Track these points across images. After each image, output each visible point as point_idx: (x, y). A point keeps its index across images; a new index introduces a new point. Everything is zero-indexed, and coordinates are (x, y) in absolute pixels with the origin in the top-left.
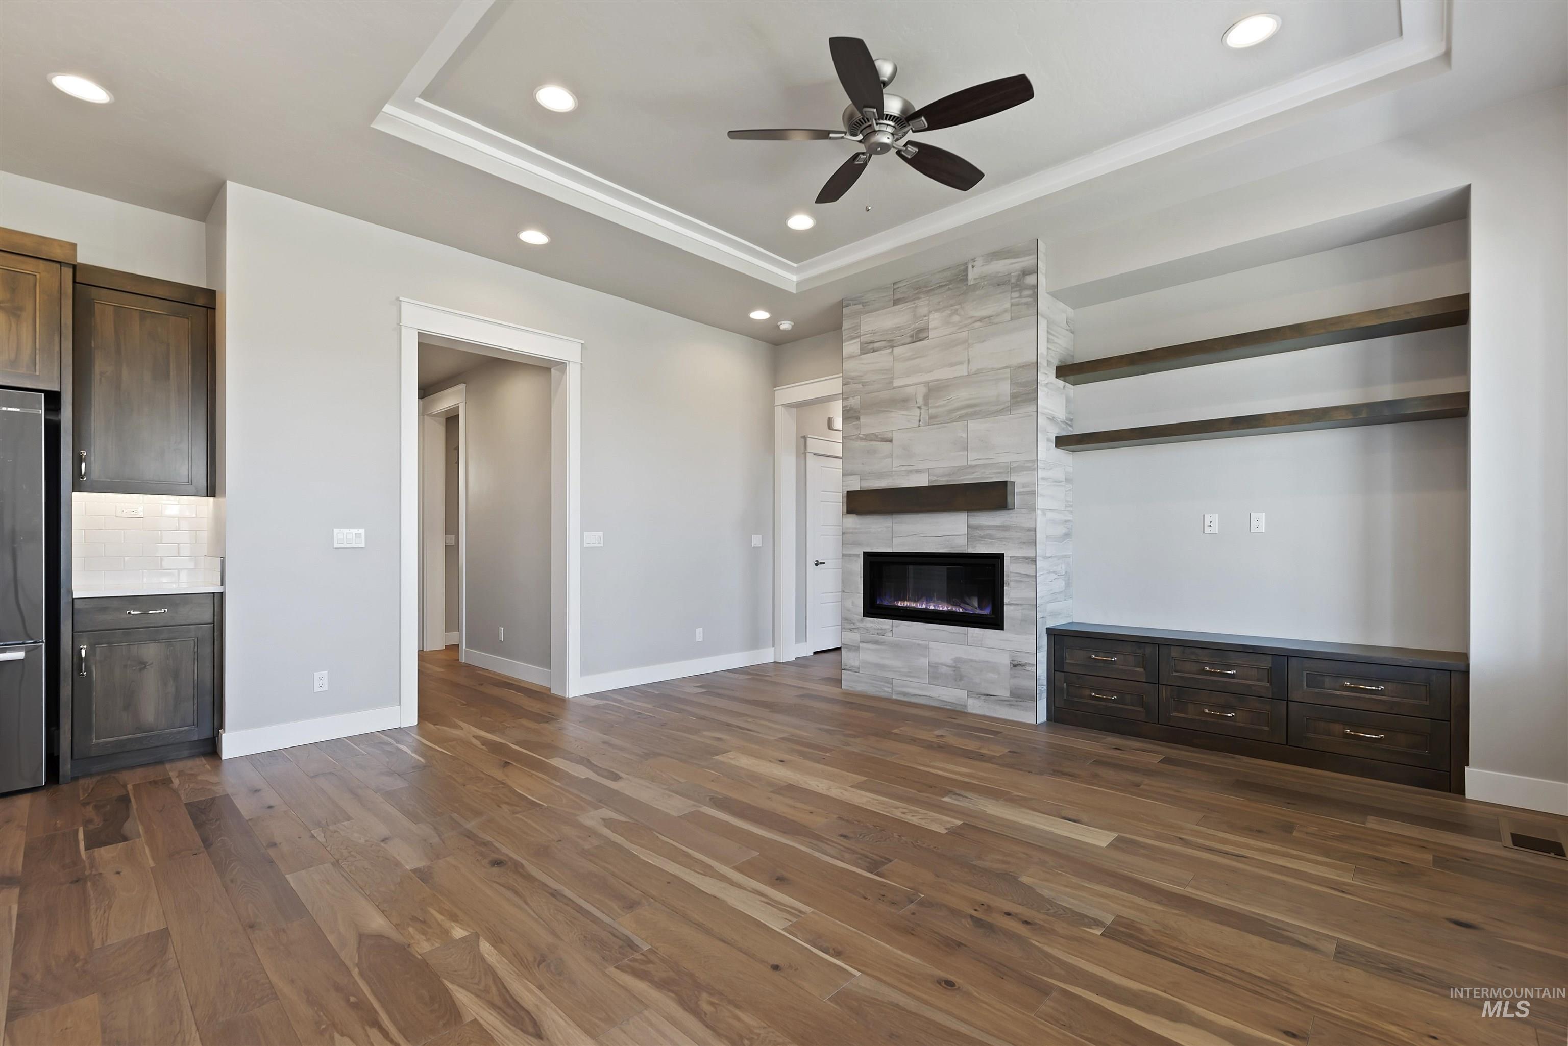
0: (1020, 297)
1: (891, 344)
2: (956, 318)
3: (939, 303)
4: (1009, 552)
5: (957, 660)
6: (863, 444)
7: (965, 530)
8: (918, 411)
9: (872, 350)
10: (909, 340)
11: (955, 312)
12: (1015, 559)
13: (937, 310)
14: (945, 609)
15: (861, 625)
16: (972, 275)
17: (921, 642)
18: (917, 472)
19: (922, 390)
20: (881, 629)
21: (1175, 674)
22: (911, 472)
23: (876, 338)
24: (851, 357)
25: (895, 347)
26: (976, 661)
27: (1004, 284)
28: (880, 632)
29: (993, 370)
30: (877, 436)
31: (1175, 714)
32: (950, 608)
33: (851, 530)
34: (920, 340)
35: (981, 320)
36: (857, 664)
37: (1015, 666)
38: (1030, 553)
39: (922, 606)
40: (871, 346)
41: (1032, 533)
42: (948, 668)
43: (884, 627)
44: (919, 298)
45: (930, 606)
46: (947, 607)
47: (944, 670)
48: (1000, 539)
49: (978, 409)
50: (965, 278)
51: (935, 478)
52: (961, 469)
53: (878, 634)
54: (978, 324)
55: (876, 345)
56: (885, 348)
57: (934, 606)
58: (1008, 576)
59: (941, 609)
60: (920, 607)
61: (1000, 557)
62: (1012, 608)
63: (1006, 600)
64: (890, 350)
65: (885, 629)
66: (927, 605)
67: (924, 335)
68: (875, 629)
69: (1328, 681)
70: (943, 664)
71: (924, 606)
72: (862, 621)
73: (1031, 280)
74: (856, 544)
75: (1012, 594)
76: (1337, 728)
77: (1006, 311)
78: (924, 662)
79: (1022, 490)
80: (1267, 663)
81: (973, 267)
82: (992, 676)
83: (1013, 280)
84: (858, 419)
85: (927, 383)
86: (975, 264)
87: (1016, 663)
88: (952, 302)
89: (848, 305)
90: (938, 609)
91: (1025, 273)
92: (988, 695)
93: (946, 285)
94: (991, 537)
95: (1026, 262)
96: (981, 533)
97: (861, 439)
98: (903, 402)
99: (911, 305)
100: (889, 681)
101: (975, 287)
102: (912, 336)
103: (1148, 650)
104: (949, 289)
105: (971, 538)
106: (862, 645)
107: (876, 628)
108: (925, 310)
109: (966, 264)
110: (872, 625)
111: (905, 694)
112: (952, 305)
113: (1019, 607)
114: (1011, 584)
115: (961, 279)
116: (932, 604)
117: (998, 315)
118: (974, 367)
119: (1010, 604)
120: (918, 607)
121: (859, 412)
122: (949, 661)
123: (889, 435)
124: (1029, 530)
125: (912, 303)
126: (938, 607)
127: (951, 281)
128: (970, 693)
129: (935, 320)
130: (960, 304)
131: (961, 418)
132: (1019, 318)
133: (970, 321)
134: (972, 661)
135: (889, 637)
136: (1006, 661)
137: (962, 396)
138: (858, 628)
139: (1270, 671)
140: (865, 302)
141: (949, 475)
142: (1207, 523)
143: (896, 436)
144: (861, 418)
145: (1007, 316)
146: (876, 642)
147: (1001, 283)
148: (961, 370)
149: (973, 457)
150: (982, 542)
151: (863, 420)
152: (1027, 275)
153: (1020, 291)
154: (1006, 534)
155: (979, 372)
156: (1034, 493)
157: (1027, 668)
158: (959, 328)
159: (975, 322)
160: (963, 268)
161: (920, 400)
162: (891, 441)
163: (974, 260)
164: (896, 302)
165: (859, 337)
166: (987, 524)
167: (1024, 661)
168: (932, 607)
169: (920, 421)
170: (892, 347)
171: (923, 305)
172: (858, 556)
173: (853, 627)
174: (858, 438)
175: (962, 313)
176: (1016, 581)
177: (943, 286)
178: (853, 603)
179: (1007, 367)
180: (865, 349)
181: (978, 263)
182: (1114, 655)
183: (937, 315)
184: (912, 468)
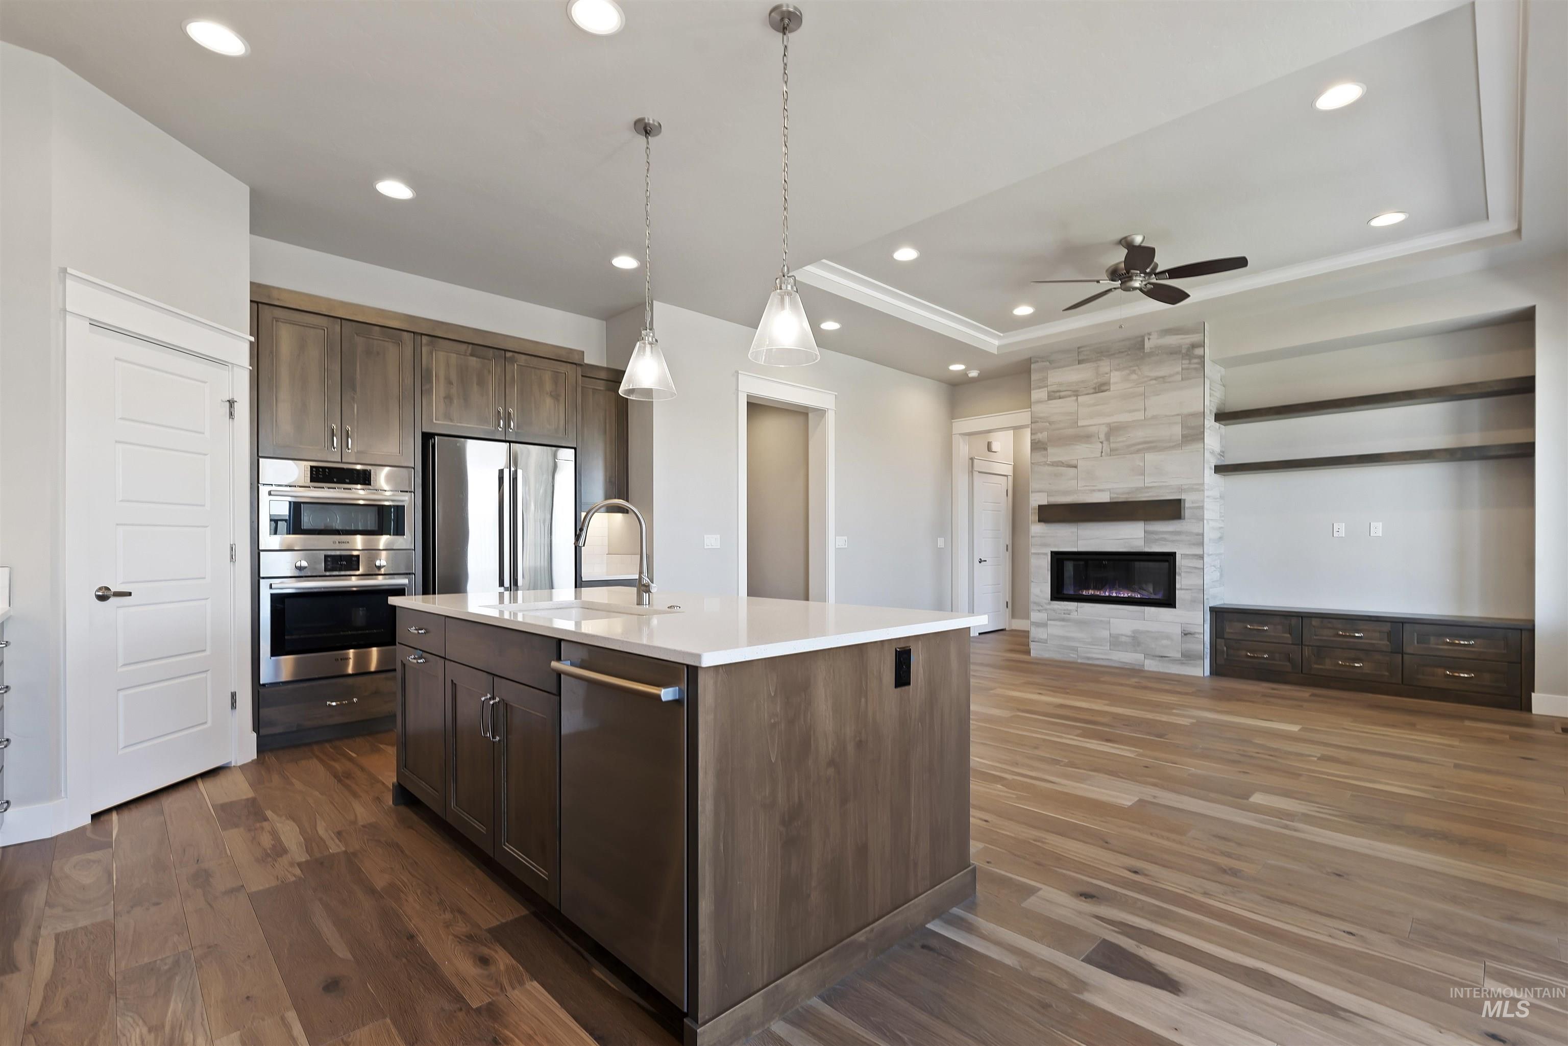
0: (1190, 363)
1: (1076, 394)
2: (1134, 377)
3: (1119, 364)
4: (1180, 551)
5: (1134, 632)
6: (1050, 468)
7: (1142, 534)
8: (1101, 445)
9: (1058, 397)
10: (1092, 391)
11: (1134, 372)
12: (1185, 556)
13: (1116, 370)
14: (1126, 595)
15: (1048, 607)
16: (1148, 345)
17: (1103, 619)
18: (1100, 490)
19: (1104, 430)
20: (1067, 610)
21: (1315, 637)
22: (1094, 491)
23: (1061, 389)
24: (1039, 402)
25: (1079, 396)
26: (1152, 632)
27: (1176, 353)
28: (1065, 612)
29: (1166, 416)
30: (1063, 463)
31: (1316, 666)
32: (1129, 595)
33: (1039, 535)
34: (1102, 392)
35: (1156, 379)
36: (1045, 636)
37: (1185, 634)
38: (1198, 551)
39: (1105, 594)
40: (1058, 394)
41: (1201, 537)
42: (1128, 638)
43: (1070, 608)
44: (1100, 360)
45: (1112, 593)
46: (1127, 594)
47: (1123, 639)
48: (1173, 541)
49: (1153, 445)
50: (1142, 347)
51: (1115, 496)
52: (1138, 489)
53: (1064, 614)
54: (1154, 382)
55: (1062, 394)
56: (1070, 396)
57: (1116, 593)
58: (1180, 569)
59: (1122, 595)
61: (1173, 555)
62: (1183, 592)
63: (1178, 586)
64: (1075, 398)
65: (1070, 610)
66: (1109, 593)
67: (1105, 388)
68: (1061, 610)
69: (1433, 639)
70: (1122, 635)
71: (1107, 594)
72: (1049, 604)
73: (1198, 352)
74: (1045, 545)
75: (1182, 582)
76: (1440, 671)
77: (1178, 373)
78: (1105, 634)
79: (1191, 505)
80: (1387, 627)
81: (1149, 339)
82: (1165, 642)
83: (1184, 351)
84: (1046, 449)
85: (1109, 425)
86: (1151, 337)
87: (1187, 632)
88: (1130, 364)
89: (1036, 362)
90: (1120, 595)
91: (1194, 346)
92: (1162, 657)
93: (1126, 351)
94: (1165, 540)
95: (1195, 338)
96: (1156, 537)
97: (1049, 465)
98: (1086, 438)
99: (1093, 364)
100: (1075, 649)
101: (1151, 354)
102: (1095, 388)
103: (1294, 621)
104: (1128, 355)
105: (1146, 541)
106: (1049, 622)
108: (1107, 369)
109: (1143, 337)
110: (1059, 607)
111: (1088, 658)
112: (1131, 367)
113: (1189, 591)
114: (1182, 574)
115: (1138, 348)
116: (1114, 592)
117: (1170, 376)
118: (1149, 414)
119: (1181, 589)
120: (1102, 595)
121: (1046, 444)
122: (1130, 633)
123: (1074, 462)
124: (1198, 534)
125: (1095, 363)
126: (1120, 594)
127: (1130, 349)
128: (1147, 656)
129: (1115, 377)
130: (1137, 366)
131: (1138, 451)
132: (1188, 379)
133: (1146, 379)
134: (1148, 632)
135: (1074, 615)
136: (1178, 631)
137: (1140, 435)
138: (1046, 609)
139: (1389, 634)
140: (1052, 361)
141: (1128, 493)
143: (1080, 464)
144: (1048, 449)
145: (1179, 377)
146: (1063, 620)
147: (1173, 352)
148: (1139, 416)
149: (1149, 481)
150: (1157, 544)
151: (1050, 450)
152: (1195, 347)
153: (1190, 360)
154: (1178, 538)
155: (1154, 417)
156: (1202, 508)
157: (1197, 636)
158: (1137, 384)
159: (1151, 380)
160: (1139, 339)
161: (1102, 437)
162: (1076, 467)
163: (1149, 334)
164: (1080, 362)
165: (1046, 386)
166: (1161, 530)
167: (1192, 630)
168: (1114, 595)
169: (1102, 452)
170: (1077, 396)
171: (1105, 366)
172: (1046, 554)
173: (1041, 608)
174: (1046, 464)
175: (1140, 373)
176: (1186, 572)
177: (1123, 352)
178: (1041, 591)
179: (1178, 415)
180: (1052, 396)
181: (1154, 337)
182: (1266, 625)
183: (1117, 373)
184: (1095, 488)
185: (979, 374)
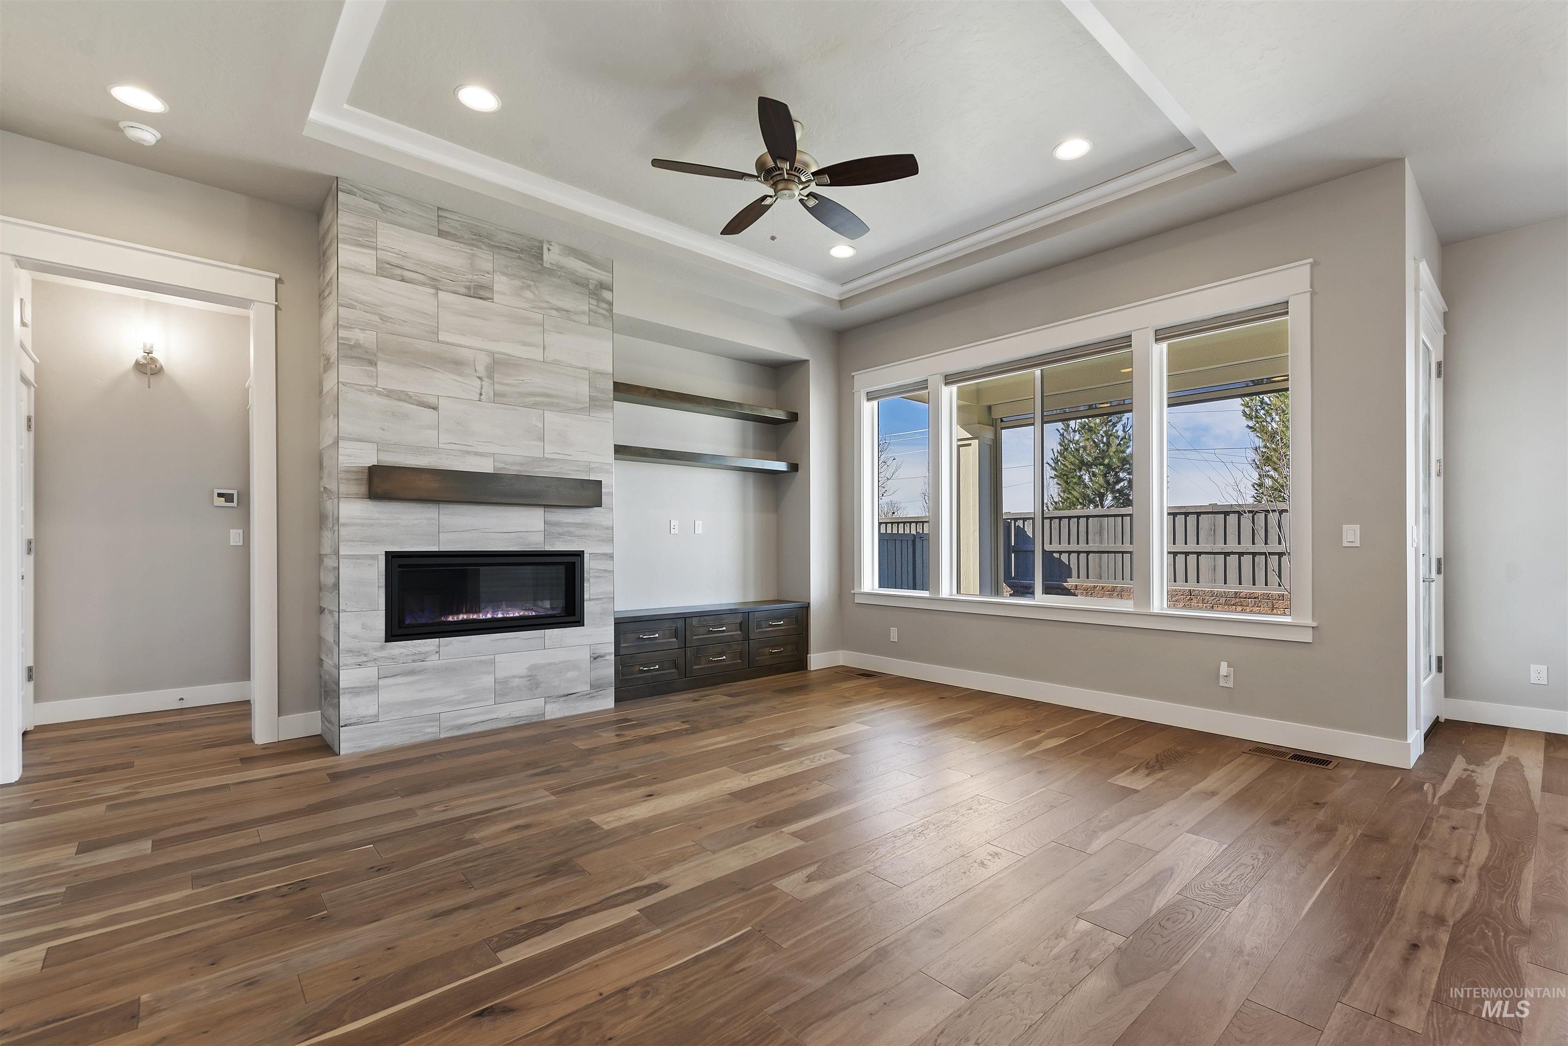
0: (598, 306)
1: (434, 283)
2: (528, 294)
3: (506, 267)
4: (589, 549)
5: (532, 668)
6: (384, 401)
7: (540, 526)
8: (479, 382)
9: (400, 278)
10: (463, 290)
11: (528, 287)
12: (594, 555)
13: (503, 274)
14: (517, 615)
15: (380, 654)
16: (547, 257)
17: (483, 658)
18: (477, 454)
19: (483, 359)
20: (420, 653)
21: (695, 637)
22: (468, 453)
23: (407, 265)
24: (360, 274)
25: (441, 290)
26: (555, 664)
27: (582, 285)
28: (416, 657)
29: (571, 366)
30: (410, 397)
31: (695, 667)
32: (521, 614)
33: (359, 521)
34: (481, 298)
35: (558, 309)
36: (373, 710)
37: (595, 659)
38: (607, 550)
39: (487, 618)
40: (398, 271)
41: (610, 531)
42: (521, 680)
43: (424, 649)
44: (478, 247)
45: (498, 614)
47: (516, 682)
48: (580, 537)
49: (554, 400)
50: (540, 257)
51: (502, 465)
52: (535, 460)
53: (414, 661)
54: (554, 313)
55: (407, 274)
56: (423, 284)
57: (503, 614)
58: (589, 573)
59: (512, 615)
60: (484, 617)
61: (580, 554)
62: (592, 603)
63: (586, 596)
64: (433, 291)
65: (426, 653)
66: (493, 615)
67: (482, 293)
68: (408, 655)
69: (764, 624)
70: (514, 677)
71: (490, 617)
72: (382, 649)
73: (606, 295)
74: (375, 541)
75: (592, 590)
76: (767, 650)
77: (583, 313)
78: (488, 681)
81: (549, 250)
82: (571, 674)
83: (591, 287)
84: (373, 363)
85: (492, 354)
86: (551, 248)
87: (596, 655)
88: (523, 274)
89: (350, 192)
90: (508, 616)
91: (602, 286)
92: (568, 695)
93: (516, 251)
94: (570, 534)
95: (603, 276)
96: (560, 530)
97: (380, 394)
98: (457, 365)
99: (467, 249)
100: (435, 718)
101: (551, 273)
102: (468, 288)
103: (679, 623)
104: (520, 258)
105: (547, 534)
106: (381, 682)
107: (409, 653)
108: (488, 266)
109: (541, 242)
110: (402, 650)
111: (459, 727)
112: (523, 278)
113: (598, 602)
114: (591, 579)
115: (535, 255)
116: (500, 611)
117: (576, 313)
118: (550, 355)
119: (590, 600)
120: (481, 618)
121: (375, 355)
122: (523, 672)
123: (432, 400)
124: (607, 528)
125: (469, 247)
126: (508, 614)
127: (522, 251)
128: (548, 699)
129: (502, 284)
130: (533, 281)
131: (534, 405)
132: (596, 325)
133: (545, 305)
134: (550, 664)
135: (430, 662)
136: (587, 656)
137: (536, 381)
138: (375, 659)
139: (741, 624)
140: (385, 205)
141: (521, 464)
142: (672, 527)
143: (443, 403)
144: (379, 363)
145: (585, 319)
146: (412, 673)
147: (580, 283)
148: (537, 354)
149: (550, 450)
150: (561, 539)
151: (382, 367)
152: (604, 288)
153: (598, 301)
154: (585, 532)
155: (556, 363)
156: (611, 495)
157: (607, 658)
158: (532, 307)
159: (552, 309)
160: (536, 243)
161: (481, 371)
162: (435, 408)
163: (550, 243)
164: (441, 234)
165: (376, 249)
166: (566, 521)
167: (602, 652)
168: (500, 616)
169: (481, 394)
170: (438, 289)
171: (485, 260)
172: (375, 557)
173: (365, 659)
174: (372, 390)
175: (537, 293)
176: (596, 577)
177: (511, 250)
178: (364, 626)
179: (585, 369)
180: (385, 270)
181: (555, 249)
182: (656, 632)
183: (504, 279)
184: (470, 449)
185: (158, 141)
